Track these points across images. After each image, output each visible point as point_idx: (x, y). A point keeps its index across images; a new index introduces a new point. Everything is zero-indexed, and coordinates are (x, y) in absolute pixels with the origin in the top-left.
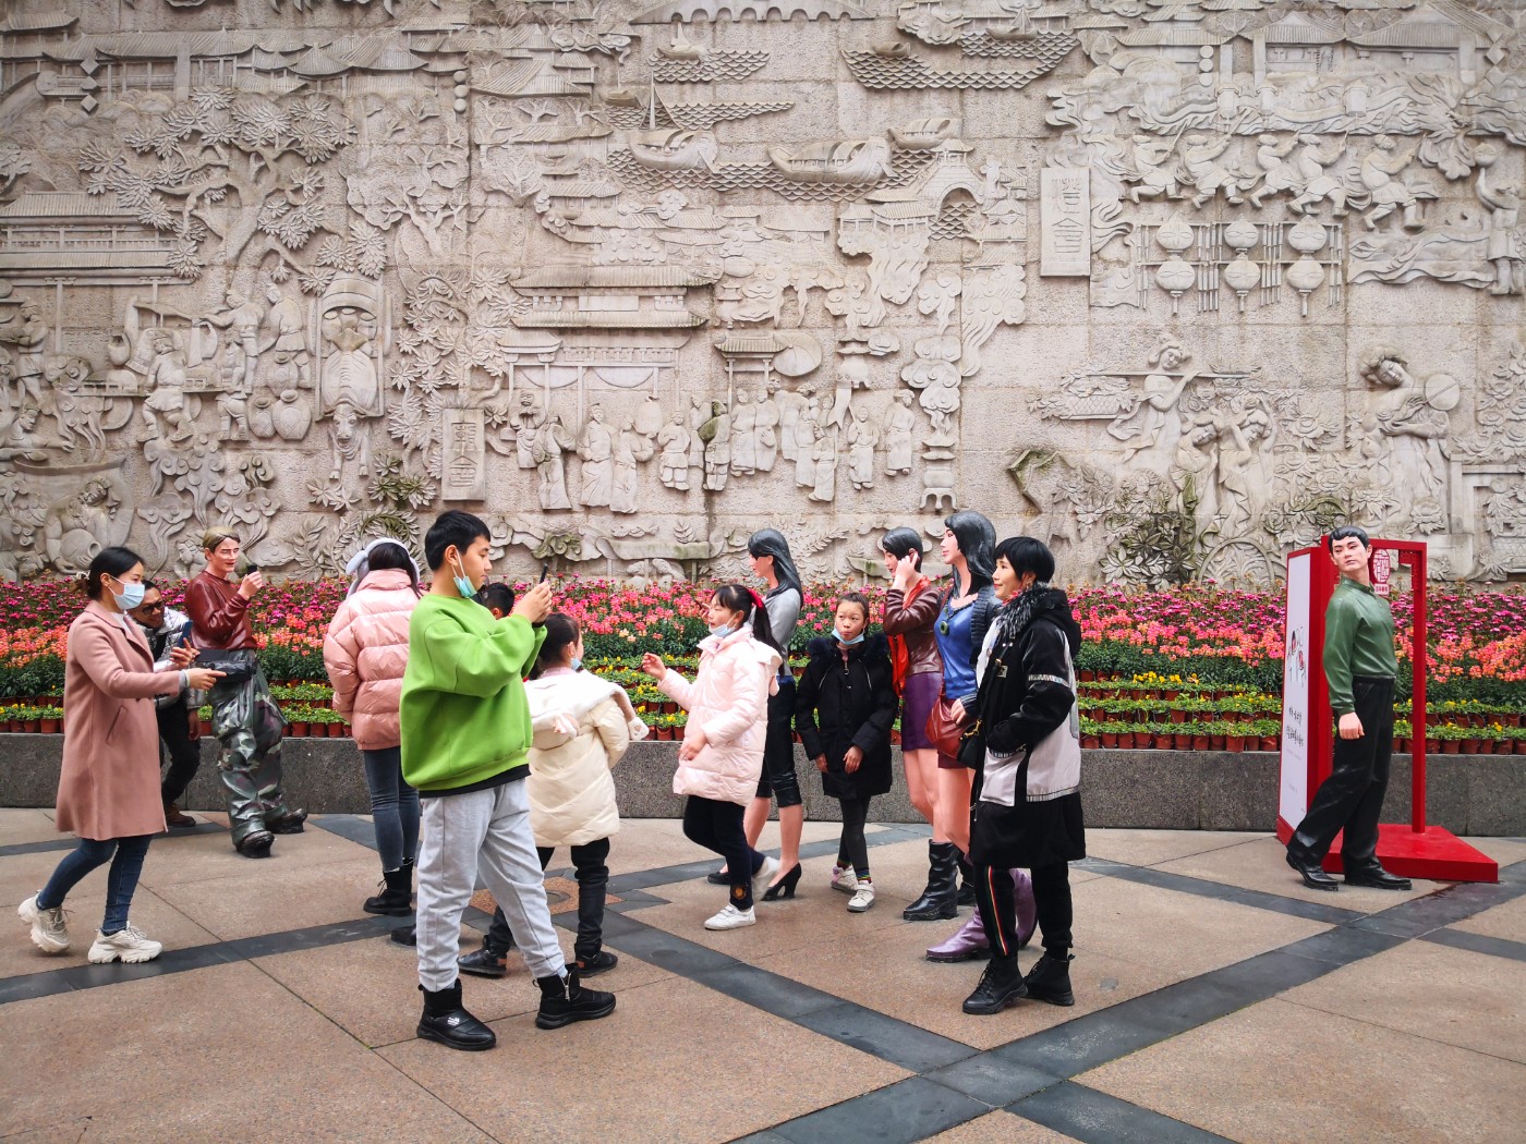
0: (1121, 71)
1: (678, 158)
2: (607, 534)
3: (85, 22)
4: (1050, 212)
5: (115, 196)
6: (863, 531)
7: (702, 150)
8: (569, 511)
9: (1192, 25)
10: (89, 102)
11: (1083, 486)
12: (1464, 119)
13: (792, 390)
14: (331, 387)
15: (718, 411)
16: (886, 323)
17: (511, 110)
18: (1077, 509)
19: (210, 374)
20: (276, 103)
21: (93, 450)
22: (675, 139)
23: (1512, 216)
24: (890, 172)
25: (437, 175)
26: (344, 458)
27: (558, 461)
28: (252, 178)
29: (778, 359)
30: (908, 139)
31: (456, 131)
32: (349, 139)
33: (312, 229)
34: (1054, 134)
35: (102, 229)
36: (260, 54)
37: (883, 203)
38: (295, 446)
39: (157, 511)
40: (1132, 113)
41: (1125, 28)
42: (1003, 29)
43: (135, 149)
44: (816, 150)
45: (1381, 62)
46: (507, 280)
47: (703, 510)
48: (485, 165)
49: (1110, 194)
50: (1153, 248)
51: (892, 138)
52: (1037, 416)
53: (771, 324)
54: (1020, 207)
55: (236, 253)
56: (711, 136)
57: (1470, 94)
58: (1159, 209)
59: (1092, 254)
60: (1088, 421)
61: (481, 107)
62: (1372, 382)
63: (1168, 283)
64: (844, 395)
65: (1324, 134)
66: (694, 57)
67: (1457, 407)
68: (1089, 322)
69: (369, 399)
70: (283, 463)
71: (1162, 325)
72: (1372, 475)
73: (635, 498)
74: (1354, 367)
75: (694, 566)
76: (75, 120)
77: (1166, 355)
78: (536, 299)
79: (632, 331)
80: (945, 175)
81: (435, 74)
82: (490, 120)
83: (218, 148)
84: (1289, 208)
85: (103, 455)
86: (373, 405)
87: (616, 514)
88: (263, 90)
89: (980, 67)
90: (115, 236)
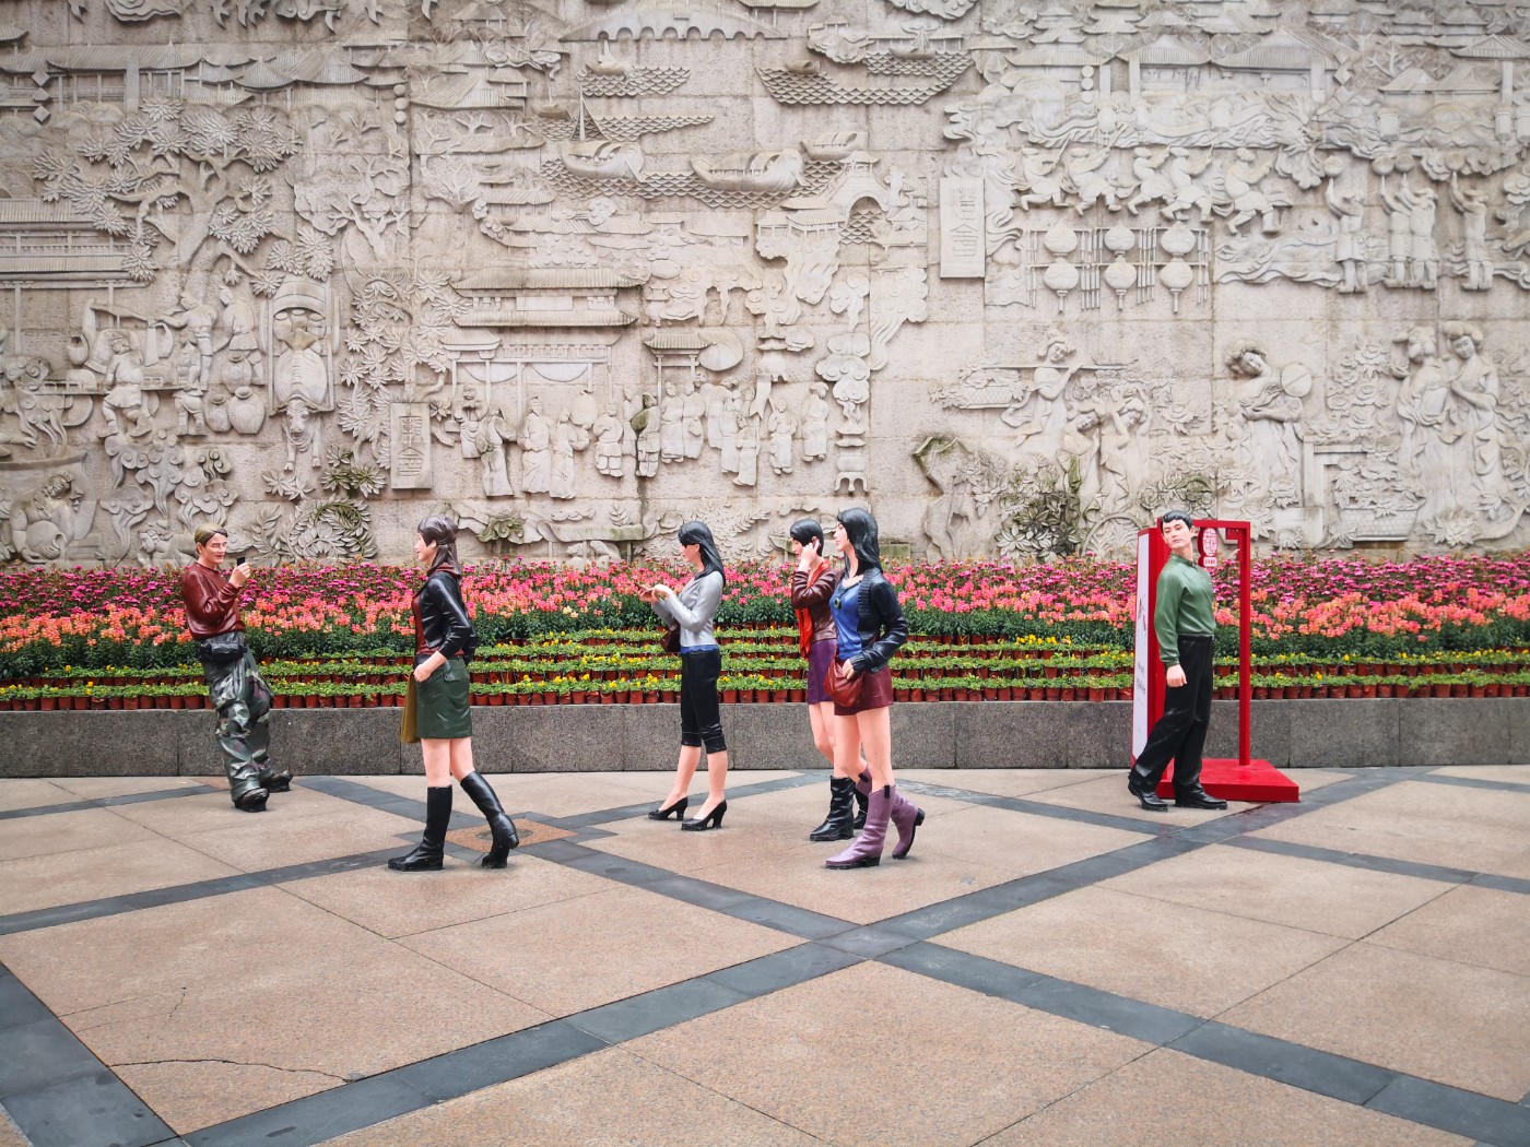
0: (1011, 89)
1: (606, 168)
2: (548, 518)
3: (34, 35)
4: (949, 218)
5: (70, 203)
6: (784, 512)
7: (628, 160)
8: (511, 497)
9: (1074, 47)
10: (41, 112)
11: (980, 469)
12: (1315, 134)
13: (716, 383)
14: (284, 384)
15: (649, 403)
16: (802, 321)
17: (449, 122)
18: (975, 490)
19: (166, 373)
20: (223, 114)
21: (55, 445)
22: (604, 150)
23: (1357, 222)
24: (803, 182)
25: (380, 183)
26: (298, 450)
27: (500, 451)
28: (203, 186)
29: (703, 355)
30: (819, 151)
31: (397, 142)
32: (295, 149)
33: (262, 235)
34: (951, 147)
35: (58, 234)
36: (206, 66)
37: (796, 210)
38: (250, 439)
39: (119, 503)
40: (1021, 127)
41: (1014, 49)
42: (904, 49)
43: (87, 158)
44: (735, 161)
45: (1244, 82)
46: (449, 282)
47: (636, 495)
48: (426, 174)
49: (1002, 202)
50: (1042, 251)
51: (804, 150)
52: (939, 406)
53: (696, 322)
54: (921, 214)
55: (189, 257)
56: (636, 146)
57: (1320, 112)
58: (1047, 216)
59: (986, 257)
60: (984, 410)
61: (420, 119)
62: (1236, 372)
63: (1054, 284)
64: (764, 387)
65: (1192, 147)
66: (620, 73)
67: (1310, 394)
68: (985, 320)
69: (320, 395)
70: (239, 455)
71: (1049, 322)
72: (1235, 456)
73: (573, 485)
74: (1220, 359)
75: (629, 547)
76: (28, 130)
77: (1053, 349)
78: (476, 300)
79: (568, 329)
80: (853, 185)
81: (376, 88)
82: (429, 131)
83: (169, 157)
84: (1161, 214)
85: (64, 451)
86: (324, 401)
87: (555, 499)
88: (211, 102)
89: (883, 84)
90: (70, 241)
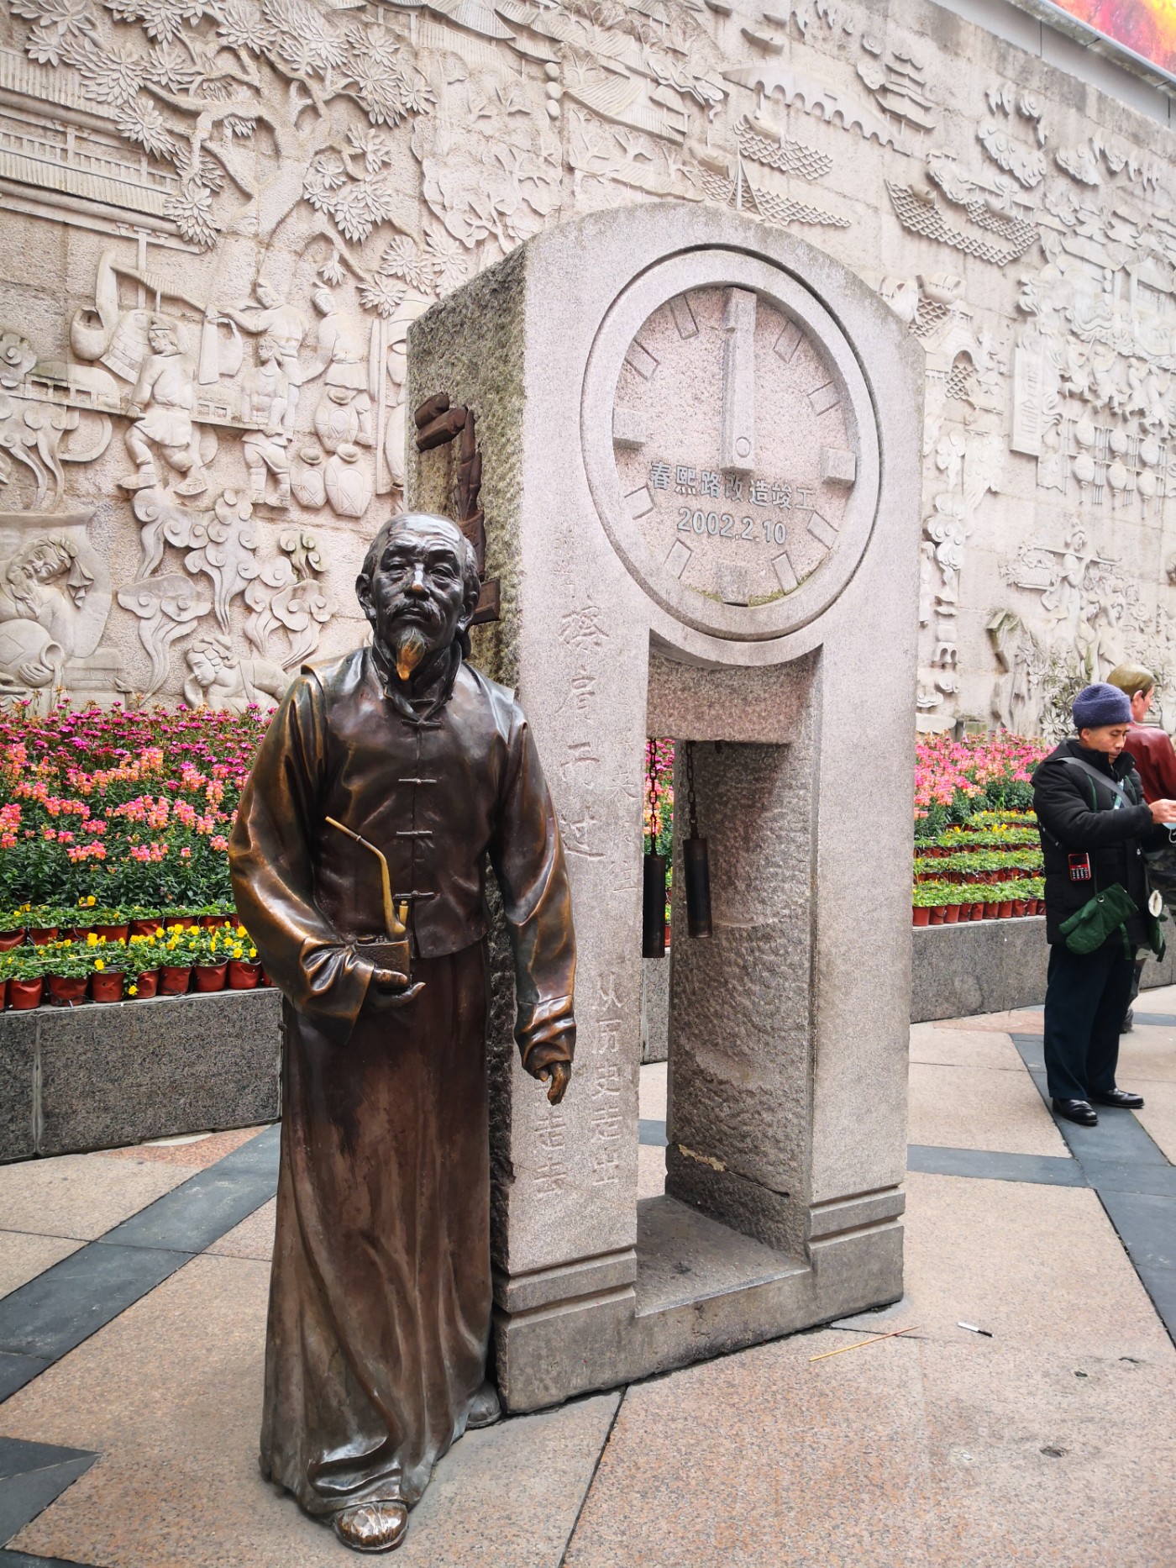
0: (1062, 273)
4: (1019, 390)
5: (77, 77)
9: (1101, 248)
11: (1032, 650)
14: (398, 448)
17: (607, 135)
18: (1031, 670)
19: (232, 407)
20: (326, 17)
21: (42, 490)
24: (919, 320)
25: (528, 190)
28: (293, 118)
30: (933, 290)
31: (549, 142)
32: (425, 106)
33: (379, 220)
34: (1021, 318)
35: (49, 125)
38: (350, 525)
39: (155, 602)
40: (1066, 314)
41: (1065, 234)
42: (996, 204)
43: (109, 10)
49: (1053, 385)
50: (1072, 441)
51: (921, 286)
52: (1004, 582)
54: (1000, 379)
55: (273, 225)
58: (1077, 406)
59: (1040, 437)
60: (1032, 590)
61: (575, 119)
62: (1172, 579)
63: (1079, 474)
65: (1160, 368)
66: (774, 139)
68: (1036, 499)
70: (336, 547)
71: (1073, 511)
72: (1172, 654)
74: (1164, 566)
77: (1075, 538)
80: (952, 337)
81: (522, 56)
82: (586, 139)
83: (244, 54)
84: (1142, 425)
85: (57, 504)
90: (71, 144)
